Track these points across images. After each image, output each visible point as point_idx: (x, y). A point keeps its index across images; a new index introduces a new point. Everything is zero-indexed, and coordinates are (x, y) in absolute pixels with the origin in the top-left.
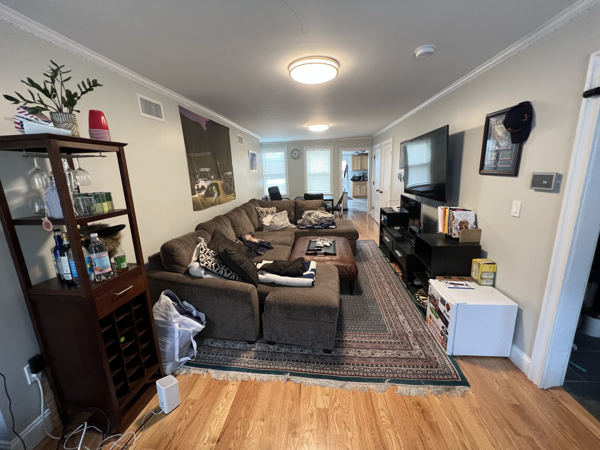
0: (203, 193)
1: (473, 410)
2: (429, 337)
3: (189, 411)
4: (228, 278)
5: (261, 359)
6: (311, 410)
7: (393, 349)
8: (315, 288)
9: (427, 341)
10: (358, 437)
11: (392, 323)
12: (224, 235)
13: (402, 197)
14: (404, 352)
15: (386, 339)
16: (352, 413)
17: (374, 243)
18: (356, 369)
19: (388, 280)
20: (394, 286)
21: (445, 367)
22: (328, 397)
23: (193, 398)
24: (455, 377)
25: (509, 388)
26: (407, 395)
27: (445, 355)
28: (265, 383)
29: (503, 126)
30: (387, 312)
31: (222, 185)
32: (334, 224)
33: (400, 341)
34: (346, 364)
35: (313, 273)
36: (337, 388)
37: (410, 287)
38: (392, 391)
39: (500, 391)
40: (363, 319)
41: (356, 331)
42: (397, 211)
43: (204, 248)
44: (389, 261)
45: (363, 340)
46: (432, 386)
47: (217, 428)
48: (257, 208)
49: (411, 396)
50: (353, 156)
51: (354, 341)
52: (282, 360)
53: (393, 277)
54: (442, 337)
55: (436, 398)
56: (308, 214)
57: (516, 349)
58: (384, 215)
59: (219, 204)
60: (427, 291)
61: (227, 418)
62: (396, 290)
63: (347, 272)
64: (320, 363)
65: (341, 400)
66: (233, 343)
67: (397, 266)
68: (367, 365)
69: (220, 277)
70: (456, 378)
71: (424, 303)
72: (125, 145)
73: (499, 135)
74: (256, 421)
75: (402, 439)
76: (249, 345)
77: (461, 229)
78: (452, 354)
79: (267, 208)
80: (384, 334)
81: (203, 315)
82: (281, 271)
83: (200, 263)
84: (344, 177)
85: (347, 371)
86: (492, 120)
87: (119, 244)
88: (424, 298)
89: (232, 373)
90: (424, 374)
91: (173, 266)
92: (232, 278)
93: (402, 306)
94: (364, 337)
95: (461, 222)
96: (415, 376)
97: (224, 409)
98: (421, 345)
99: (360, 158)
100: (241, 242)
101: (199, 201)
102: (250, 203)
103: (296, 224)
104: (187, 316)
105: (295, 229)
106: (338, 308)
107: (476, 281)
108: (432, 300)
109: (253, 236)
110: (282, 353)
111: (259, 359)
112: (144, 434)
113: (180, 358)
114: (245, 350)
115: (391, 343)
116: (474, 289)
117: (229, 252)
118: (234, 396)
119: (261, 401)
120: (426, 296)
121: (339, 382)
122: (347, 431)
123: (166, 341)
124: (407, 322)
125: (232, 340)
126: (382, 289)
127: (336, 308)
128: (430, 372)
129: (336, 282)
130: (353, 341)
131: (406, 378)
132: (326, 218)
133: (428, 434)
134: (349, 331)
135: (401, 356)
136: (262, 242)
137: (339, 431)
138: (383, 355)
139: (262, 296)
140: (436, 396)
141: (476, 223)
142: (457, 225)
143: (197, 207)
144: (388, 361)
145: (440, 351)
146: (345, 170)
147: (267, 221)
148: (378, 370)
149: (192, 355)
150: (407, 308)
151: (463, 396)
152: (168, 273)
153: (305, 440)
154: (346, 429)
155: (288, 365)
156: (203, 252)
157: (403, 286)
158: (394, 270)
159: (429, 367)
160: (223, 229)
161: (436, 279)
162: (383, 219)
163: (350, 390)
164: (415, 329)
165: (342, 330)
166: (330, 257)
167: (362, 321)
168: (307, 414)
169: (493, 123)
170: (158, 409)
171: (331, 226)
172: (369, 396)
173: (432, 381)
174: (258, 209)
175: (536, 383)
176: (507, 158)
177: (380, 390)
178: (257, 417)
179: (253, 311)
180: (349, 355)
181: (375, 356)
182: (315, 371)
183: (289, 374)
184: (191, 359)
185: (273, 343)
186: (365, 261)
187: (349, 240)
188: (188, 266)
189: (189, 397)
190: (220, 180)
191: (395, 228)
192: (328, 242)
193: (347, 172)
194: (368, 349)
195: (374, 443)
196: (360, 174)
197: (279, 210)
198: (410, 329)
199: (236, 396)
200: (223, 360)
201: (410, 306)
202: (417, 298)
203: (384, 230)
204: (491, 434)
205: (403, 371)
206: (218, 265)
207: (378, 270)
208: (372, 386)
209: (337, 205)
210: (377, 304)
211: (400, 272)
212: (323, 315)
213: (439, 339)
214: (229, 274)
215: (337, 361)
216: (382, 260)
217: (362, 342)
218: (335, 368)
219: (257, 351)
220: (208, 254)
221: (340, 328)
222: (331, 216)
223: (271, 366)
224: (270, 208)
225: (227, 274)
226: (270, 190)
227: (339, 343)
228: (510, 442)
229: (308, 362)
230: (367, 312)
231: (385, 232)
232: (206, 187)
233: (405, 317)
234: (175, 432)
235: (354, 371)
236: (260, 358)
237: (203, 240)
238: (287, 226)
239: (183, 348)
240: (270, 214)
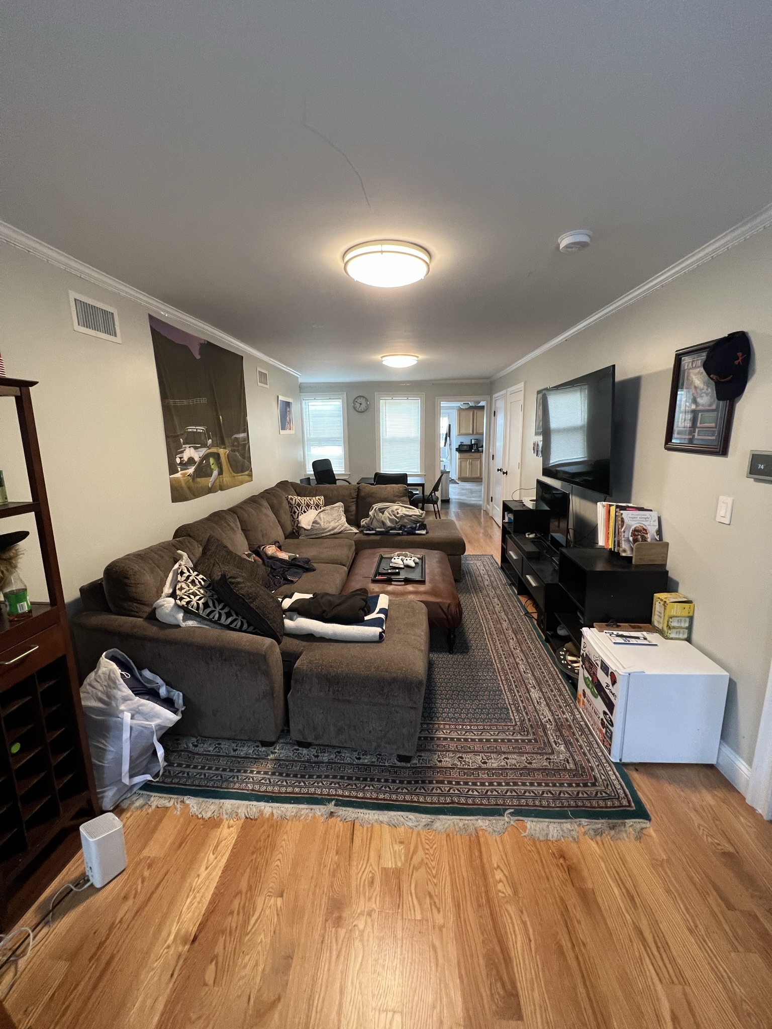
0: (191, 470)
1: (656, 864)
2: (581, 729)
3: (143, 882)
4: (228, 627)
5: (284, 775)
6: (371, 871)
7: (519, 753)
8: (384, 644)
9: (577, 736)
10: (453, 922)
11: (518, 704)
12: (226, 547)
13: (539, 483)
14: (539, 757)
15: (507, 733)
16: (444, 875)
17: (492, 561)
18: (454, 791)
19: (513, 626)
20: (524, 637)
21: (607, 785)
22: (402, 847)
23: (153, 855)
24: (625, 803)
25: (716, 821)
26: (541, 838)
27: (607, 762)
28: (290, 823)
29: (702, 369)
30: (511, 685)
31: (226, 456)
32: (423, 527)
33: (530, 737)
34: (438, 782)
35: (382, 616)
36: (420, 827)
37: (550, 639)
38: (515, 830)
39: (702, 828)
40: (470, 697)
41: (457, 719)
42: (531, 507)
43: (185, 571)
44: (516, 592)
45: (470, 736)
46: (586, 820)
47: (194, 913)
48: (289, 497)
49: (550, 840)
50: (460, 410)
51: (452, 739)
52: (323, 777)
53: (523, 621)
54: (604, 731)
55: (592, 842)
56: (380, 509)
57: (726, 750)
58: (508, 513)
59: (221, 489)
60: (578, 648)
61: (214, 893)
62: (527, 643)
63: (442, 613)
64: (390, 781)
65: (427, 851)
66: (234, 745)
67: (529, 602)
68: (475, 784)
69: (213, 625)
70: (627, 804)
71: (573, 668)
72: (33, 383)
73: (696, 385)
74: (267, 897)
75: (532, 924)
76: (264, 749)
77: (635, 541)
78: (620, 760)
79: (308, 498)
80: (505, 726)
81: (178, 694)
82: (324, 615)
83: (175, 599)
84: (445, 446)
85: (439, 795)
86: (686, 361)
87: (15, 567)
88: (574, 659)
89: (228, 804)
90: (571, 797)
91: (125, 605)
92: (236, 626)
93: (537, 674)
94: (471, 731)
95: (635, 530)
96: (558, 802)
97: (210, 874)
98: (567, 744)
99: (471, 413)
100: (257, 558)
101: (184, 485)
102: (278, 489)
103: (358, 526)
104: (147, 697)
105: (357, 536)
106: (425, 682)
107: (661, 632)
108: (587, 665)
109: (280, 548)
110: (323, 763)
111: (281, 774)
112: (51, 930)
113: (131, 776)
114: (257, 759)
115: (517, 740)
116: (656, 645)
117: (230, 580)
118: (230, 848)
119: (280, 856)
120: (577, 654)
121: (424, 816)
122: (435, 911)
123: (106, 746)
124: (545, 703)
125: (234, 740)
126: (504, 642)
127: (421, 683)
128: (583, 794)
129: (423, 634)
130: (450, 738)
131: (541, 806)
132: (411, 516)
133: (578, 913)
134: (444, 719)
135: (534, 766)
136: (295, 559)
137: (419, 912)
138: (502, 764)
139: (289, 659)
140: (592, 839)
141: (659, 532)
142: (628, 535)
143: (179, 494)
144: (511, 776)
145: (600, 754)
146: (445, 433)
147: (306, 520)
148: (492, 792)
149: (155, 770)
150: (545, 677)
151: (638, 838)
152: (117, 617)
153: (357, 933)
154: (433, 907)
155: (333, 785)
156: (183, 579)
157: (539, 636)
158: (525, 609)
159: (581, 785)
160: (224, 535)
161: (593, 627)
162: (506, 520)
163: (443, 831)
164: (558, 715)
165: (432, 718)
166: (413, 587)
167: (467, 701)
168: (362, 881)
169: (686, 364)
170: (83, 879)
171: (418, 530)
172: (476, 842)
173: (585, 811)
174: (291, 499)
175: (760, 811)
176: (710, 422)
177: (495, 831)
178: (270, 890)
179: (272, 689)
180: (443, 764)
181: (489, 766)
182: (381, 796)
183: (333, 802)
184: (153, 778)
185: (307, 745)
186: (476, 593)
187: (448, 555)
188: (154, 606)
189: (146, 853)
190: (225, 448)
191: (527, 536)
192: (413, 558)
193: (449, 436)
194: (476, 753)
195: (482, 933)
196: (471, 440)
197: (329, 501)
198: (549, 715)
199: (234, 848)
200: (215, 778)
201: (550, 672)
202: (563, 659)
203: (508, 538)
204: (687, 909)
205: (535, 794)
206: (211, 604)
207: (498, 608)
208: (481, 822)
209: (431, 493)
210: (494, 669)
211: (535, 611)
212: (396, 694)
213: (598, 732)
214: (230, 620)
215: (421, 777)
216: (505, 590)
217: (466, 740)
218: (418, 791)
219: (277, 760)
220: (193, 582)
221: (429, 713)
222: (418, 514)
223: (301, 787)
224: (314, 498)
225: (226, 619)
226: (315, 464)
227: (426, 743)
228: (719, 923)
229: (369, 779)
230: (476, 685)
231: (510, 542)
232: (197, 459)
233: (541, 693)
234: (113, 923)
235: (451, 796)
236: (283, 773)
237: (185, 555)
238: (342, 529)
239: (137, 758)
240: (313, 507)
